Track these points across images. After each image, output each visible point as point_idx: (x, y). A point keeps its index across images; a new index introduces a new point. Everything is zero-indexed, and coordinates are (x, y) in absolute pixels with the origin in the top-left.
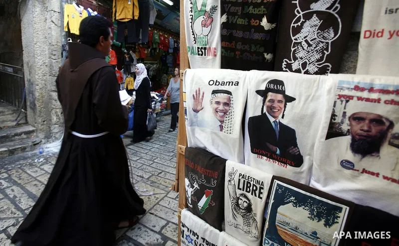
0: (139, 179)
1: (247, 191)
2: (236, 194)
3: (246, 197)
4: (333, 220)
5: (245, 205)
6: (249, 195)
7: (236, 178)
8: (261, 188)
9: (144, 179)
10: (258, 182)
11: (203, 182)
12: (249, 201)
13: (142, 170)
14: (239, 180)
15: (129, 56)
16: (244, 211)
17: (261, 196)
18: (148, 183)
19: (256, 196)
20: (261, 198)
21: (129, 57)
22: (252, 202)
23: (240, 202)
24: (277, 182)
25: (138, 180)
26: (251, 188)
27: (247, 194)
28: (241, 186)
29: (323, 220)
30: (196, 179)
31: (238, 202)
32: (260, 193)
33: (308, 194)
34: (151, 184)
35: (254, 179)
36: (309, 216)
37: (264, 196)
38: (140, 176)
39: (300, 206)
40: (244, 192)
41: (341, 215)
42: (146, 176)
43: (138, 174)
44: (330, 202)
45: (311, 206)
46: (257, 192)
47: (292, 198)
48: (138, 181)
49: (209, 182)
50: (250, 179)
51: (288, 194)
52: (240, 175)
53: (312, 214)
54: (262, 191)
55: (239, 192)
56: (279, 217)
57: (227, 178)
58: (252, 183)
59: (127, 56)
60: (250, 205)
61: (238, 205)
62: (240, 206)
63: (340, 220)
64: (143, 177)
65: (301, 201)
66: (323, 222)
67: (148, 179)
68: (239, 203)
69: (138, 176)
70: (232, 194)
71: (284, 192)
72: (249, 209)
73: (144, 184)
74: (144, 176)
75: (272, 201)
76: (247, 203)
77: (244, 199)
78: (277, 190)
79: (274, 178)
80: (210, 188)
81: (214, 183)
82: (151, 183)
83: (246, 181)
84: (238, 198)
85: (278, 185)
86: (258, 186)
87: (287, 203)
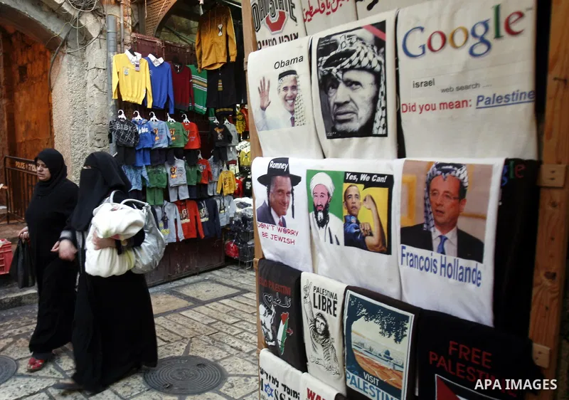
0: (234, 352)
1: (323, 310)
2: (313, 316)
3: (322, 317)
4: (402, 333)
5: (323, 327)
7: (311, 292)
8: (335, 302)
9: (242, 353)
10: (332, 295)
11: (278, 303)
12: (326, 321)
13: (241, 339)
14: (314, 295)
15: (222, 130)
16: (322, 337)
17: (336, 312)
18: (247, 359)
19: (331, 313)
20: (335, 315)
21: (222, 133)
22: (329, 323)
23: (317, 323)
24: (350, 292)
25: (232, 353)
26: (326, 304)
28: (317, 304)
29: (393, 334)
30: (272, 300)
31: (315, 326)
32: (335, 309)
33: (377, 303)
34: (254, 362)
35: (328, 292)
36: (381, 330)
37: (338, 312)
38: (236, 348)
39: (371, 320)
41: (408, 325)
42: (246, 348)
43: (232, 345)
44: (397, 310)
45: (382, 317)
46: (332, 308)
47: (364, 310)
48: (232, 355)
49: (283, 302)
50: (325, 293)
51: (360, 306)
52: (315, 288)
53: (382, 328)
54: (336, 306)
56: (354, 338)
57: (303, 295)
58: (327, 297)
59: (218, 131)
60: (326, 327)
61: (315, 330)
62: (318, 330)
63: (407, 332)
64: (241, 350)
65: (372, 313)
66: (393, 337)
67: (250, 353)
68: (317, 327)
69: (232, 347)
70: (310, 317)
71: (356, 304)
72: (326, 333)
73: (240, 360)
74: (244, 347)
75: (346, 317)
76: (324, 324)
77: (322, 321)
78: (350, 302)
79: (348, 288)
80: (285, 310)
81: (288, 302)
82: (253, 360)
83: (321, 295)
84: (315, 320)
85: (351, 296)
86: (332, 300)
87: (360, 317)
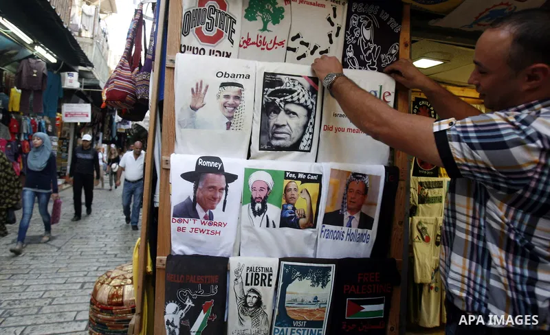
2: (244, 293)
3: (254, 291)
5: (255, 300)
6: (258, 288)
7: (244, 273)
8: (270, 275)
10: (267, 270)
11: (200, 294)
14: (247, 274)
17: (271, 283)
19: (265, 285)
20: (271, 286)
22: (262, 294)
23: (248, 299)
24: (283, 263)
26: (260, 279)
27: (255, 287)
28: (249, 282)
30: (188, 294)
31: (245, 302)
32: (270, 280)
33: (309, 264)
35: (262, 268)
36: (311, 284)
37: (273, 283)
39: (304, 278)
40: (253, 287)
41: (331, 273)
44: (323, 265)
45: (312, 273)
46: (266, 281)
47: (298, 273)
49: (207, 290)
50: (258, 270)
51: (293, 272)
52: (248, 268)
53: (313, 281)
54: (271, 277)
55: (247, 288)
56: (288, 297)
58: (260, 273)
60: (259, 299)
61: (245, 305)
62: (249, 304)
63: (331, 277)
65: (304, 272)
66: (321, 285)
68: (248, 301)
70: (239, 296)
71: (290, 271)
72: (257, 304)
75: (281, 284)
76: (255, 297)
77: (254, 295)
79: (281, 260)
80: (209, 298)
81: (215, 290)
83: (254, 273)
84: (246, 297)
85: (285, 265)
86: (267, 274)
87: (294, 280)
